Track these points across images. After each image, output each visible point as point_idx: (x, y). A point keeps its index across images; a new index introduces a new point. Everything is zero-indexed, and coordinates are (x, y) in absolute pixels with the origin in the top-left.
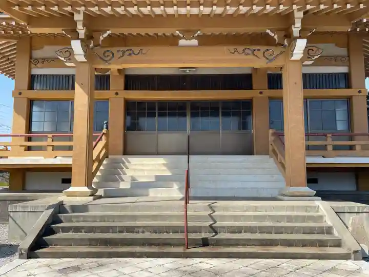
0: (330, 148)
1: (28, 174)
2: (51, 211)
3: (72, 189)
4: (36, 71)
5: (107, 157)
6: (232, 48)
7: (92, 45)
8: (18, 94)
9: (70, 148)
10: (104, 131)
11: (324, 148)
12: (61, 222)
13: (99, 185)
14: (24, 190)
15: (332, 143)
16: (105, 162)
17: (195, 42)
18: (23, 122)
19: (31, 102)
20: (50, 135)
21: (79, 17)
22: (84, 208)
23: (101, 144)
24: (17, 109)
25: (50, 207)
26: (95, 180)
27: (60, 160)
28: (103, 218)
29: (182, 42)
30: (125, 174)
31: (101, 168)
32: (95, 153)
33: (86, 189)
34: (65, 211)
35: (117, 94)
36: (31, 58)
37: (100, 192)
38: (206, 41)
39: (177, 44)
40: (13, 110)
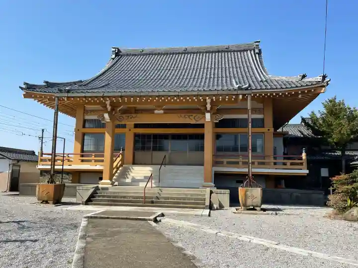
0: (241, 163)
1: (82, 174)
2: (93, 189)
3: (103, 181)
4: (87, 117)
5: (122, 166)
6: (179, 115)
7: (114, 113)
8: (77, 130)
9: (102, 161)
10: (121, 152)
11: (237, 163)
12: (97, 194)
13: (116, 180)
14: (79, 183)
15: (242, 160)
16: (120, 169)
17: (162, 112)
18: (79, 146)
19: (84, 134)
20: (93, 154)
21: (108, 103)
22: (107, 189)
23: (119, 159)
24: (76, 139)
25: (93, 188)
26: (114, 177)
27: (98, 167)
28: (114, 193)
29: (156, 112)
30: (129, 175)
31: (118, 171)
32: (115, 164)
33: (109, 181)
34: (99, 190)
35: (130, 130)
36: (84, 110)
37: (116, 183)
38: (168, 111)
39: (154, 113)
40: (74, 139)
